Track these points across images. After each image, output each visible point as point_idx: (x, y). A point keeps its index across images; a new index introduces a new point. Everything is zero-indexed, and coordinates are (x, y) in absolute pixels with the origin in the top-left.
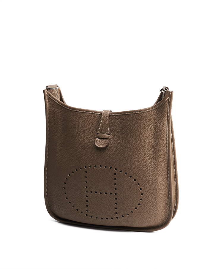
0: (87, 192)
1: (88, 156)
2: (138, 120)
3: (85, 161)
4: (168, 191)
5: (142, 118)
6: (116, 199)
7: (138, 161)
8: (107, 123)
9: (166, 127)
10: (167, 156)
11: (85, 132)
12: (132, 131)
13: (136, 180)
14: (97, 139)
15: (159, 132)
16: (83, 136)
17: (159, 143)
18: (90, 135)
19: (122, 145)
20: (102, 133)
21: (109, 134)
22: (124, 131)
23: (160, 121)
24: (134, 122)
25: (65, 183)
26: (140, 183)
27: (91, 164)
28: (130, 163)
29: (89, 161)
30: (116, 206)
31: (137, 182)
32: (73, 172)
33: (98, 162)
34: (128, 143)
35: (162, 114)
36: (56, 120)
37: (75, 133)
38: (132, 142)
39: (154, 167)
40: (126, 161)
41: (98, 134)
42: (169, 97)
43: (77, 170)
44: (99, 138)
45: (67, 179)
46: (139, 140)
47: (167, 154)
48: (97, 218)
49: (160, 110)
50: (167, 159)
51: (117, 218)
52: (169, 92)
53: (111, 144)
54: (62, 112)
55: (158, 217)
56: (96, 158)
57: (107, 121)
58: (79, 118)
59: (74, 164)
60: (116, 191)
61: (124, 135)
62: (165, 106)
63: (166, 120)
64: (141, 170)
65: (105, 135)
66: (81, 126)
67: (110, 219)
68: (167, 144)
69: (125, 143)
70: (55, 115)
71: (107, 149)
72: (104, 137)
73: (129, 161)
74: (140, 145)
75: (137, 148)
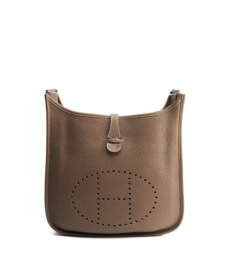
0: (98, 199)
1: (99, 162)
2: (151, 123)
3: (96, 167)
4: (180, 193)
5: (155, 121)
6: (130, 204)
7: (153, 164)
8: (117, 127)
9: (178, 129)
10: (179, 158)
11: (93, 137)
12: (145, 134)
13: (151, 183)
14: (108, 144)
15: (172, 134)
16: (92, 142)
17: (172, 146)
18: (100, 140)
19: (136, 149)
20: (112, 138)
21: (120, 138)
22: (137, 135)
23: (172, 124)
24: (147, 125)
25: (73, 192)
26: (155, 186)
27: (103, 170)
28: (145, 166)
29: (101, 167)
30: (130, 211)
31: (152, 185)
32: (82, 180)
33: (111, 167)
34: (142, 147)
35: (175, 117)
36: (59, 126)
37: (83, 138)
38: (146, 145)
39: (167, 170)
40: (141, 164)
41: (108, 138)
42: (182, 100)
43: (87, 177)
44: (110, 143)
45: (75, 187)
46: (153, 143)
47: (179, 156)
48: (109, 225)
49: (172, 113)
50: (179, 161)
51: (131, 223)
52: (182, 95)
53: (124, 149)
54: (65, 117)
55: (170, 219)
56: (109, 163)
57: (117, 125)
58: (87, 123)
59: (84, 171)
60: (130, 196)
61: (137, 138)
62: (177, 109)
63: (178, 122)
64: (156, 173)
65: (116, 139)
66: (90, 131)
67: (123, 225)
68: (179, 146)
69: (139, 146)
70: (57, 121)
71: (120, 153)
72: (115, 142)
73: (144, 165)
74: (154, 148)
75: (151, 150)
